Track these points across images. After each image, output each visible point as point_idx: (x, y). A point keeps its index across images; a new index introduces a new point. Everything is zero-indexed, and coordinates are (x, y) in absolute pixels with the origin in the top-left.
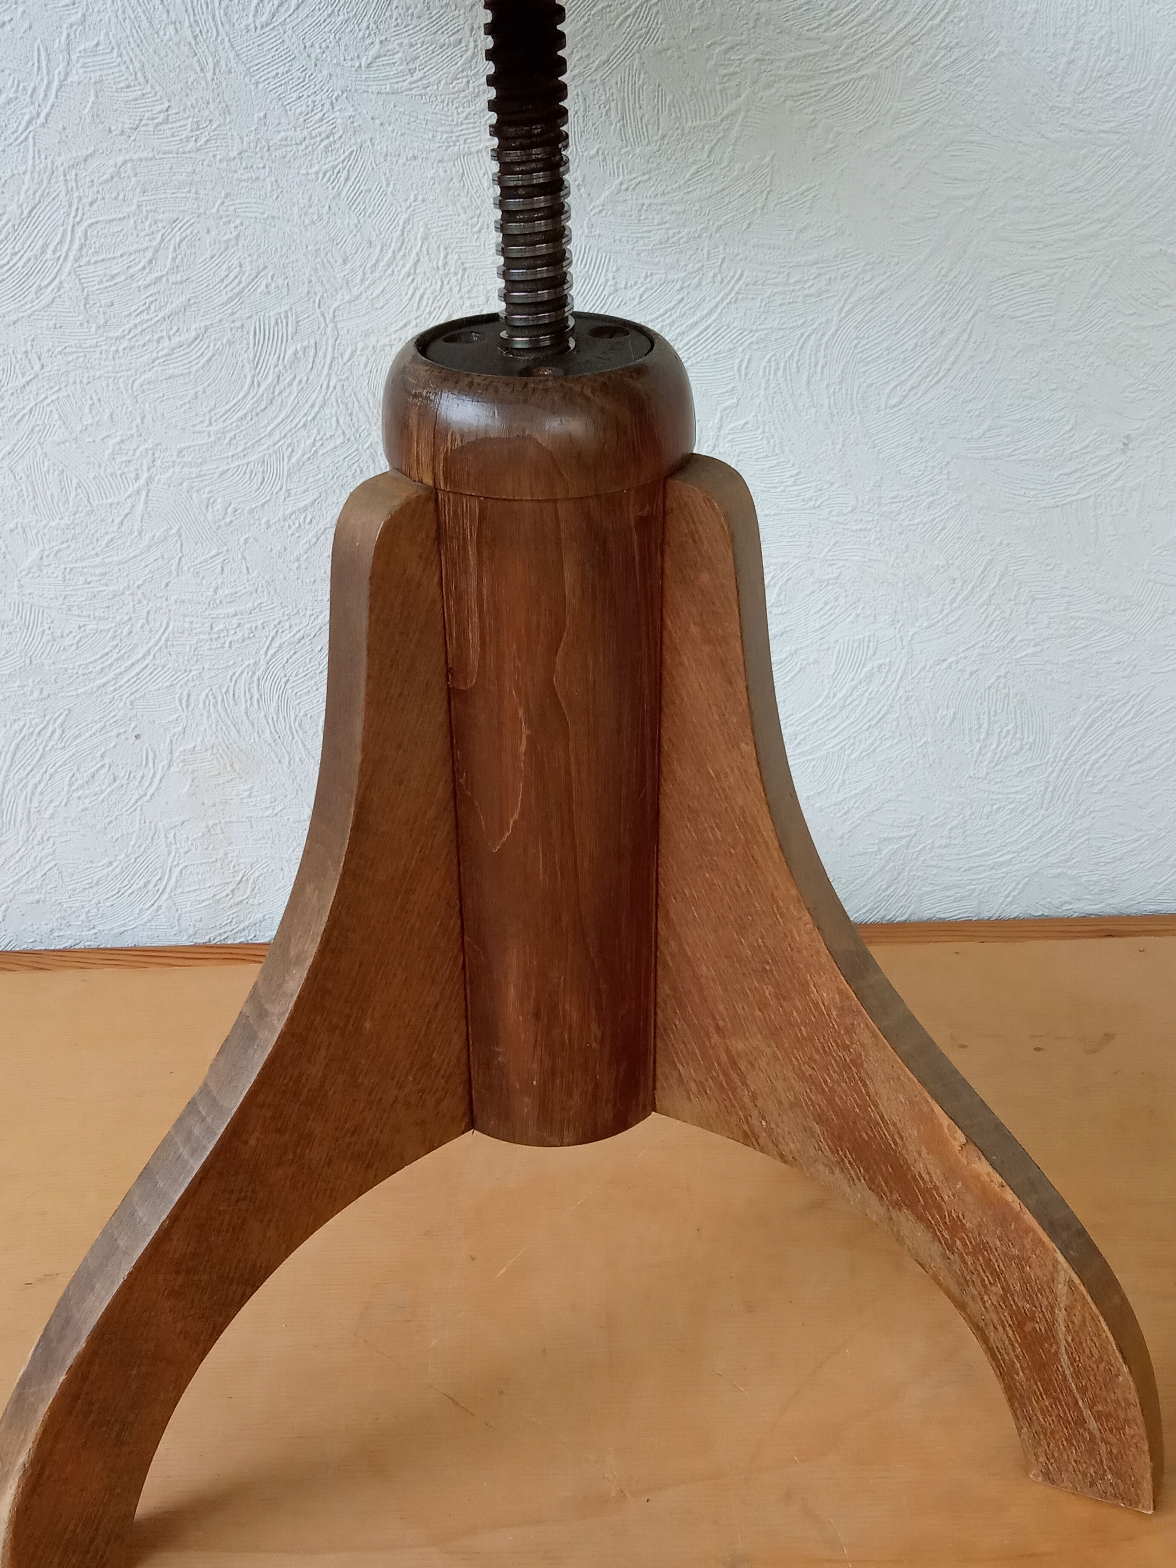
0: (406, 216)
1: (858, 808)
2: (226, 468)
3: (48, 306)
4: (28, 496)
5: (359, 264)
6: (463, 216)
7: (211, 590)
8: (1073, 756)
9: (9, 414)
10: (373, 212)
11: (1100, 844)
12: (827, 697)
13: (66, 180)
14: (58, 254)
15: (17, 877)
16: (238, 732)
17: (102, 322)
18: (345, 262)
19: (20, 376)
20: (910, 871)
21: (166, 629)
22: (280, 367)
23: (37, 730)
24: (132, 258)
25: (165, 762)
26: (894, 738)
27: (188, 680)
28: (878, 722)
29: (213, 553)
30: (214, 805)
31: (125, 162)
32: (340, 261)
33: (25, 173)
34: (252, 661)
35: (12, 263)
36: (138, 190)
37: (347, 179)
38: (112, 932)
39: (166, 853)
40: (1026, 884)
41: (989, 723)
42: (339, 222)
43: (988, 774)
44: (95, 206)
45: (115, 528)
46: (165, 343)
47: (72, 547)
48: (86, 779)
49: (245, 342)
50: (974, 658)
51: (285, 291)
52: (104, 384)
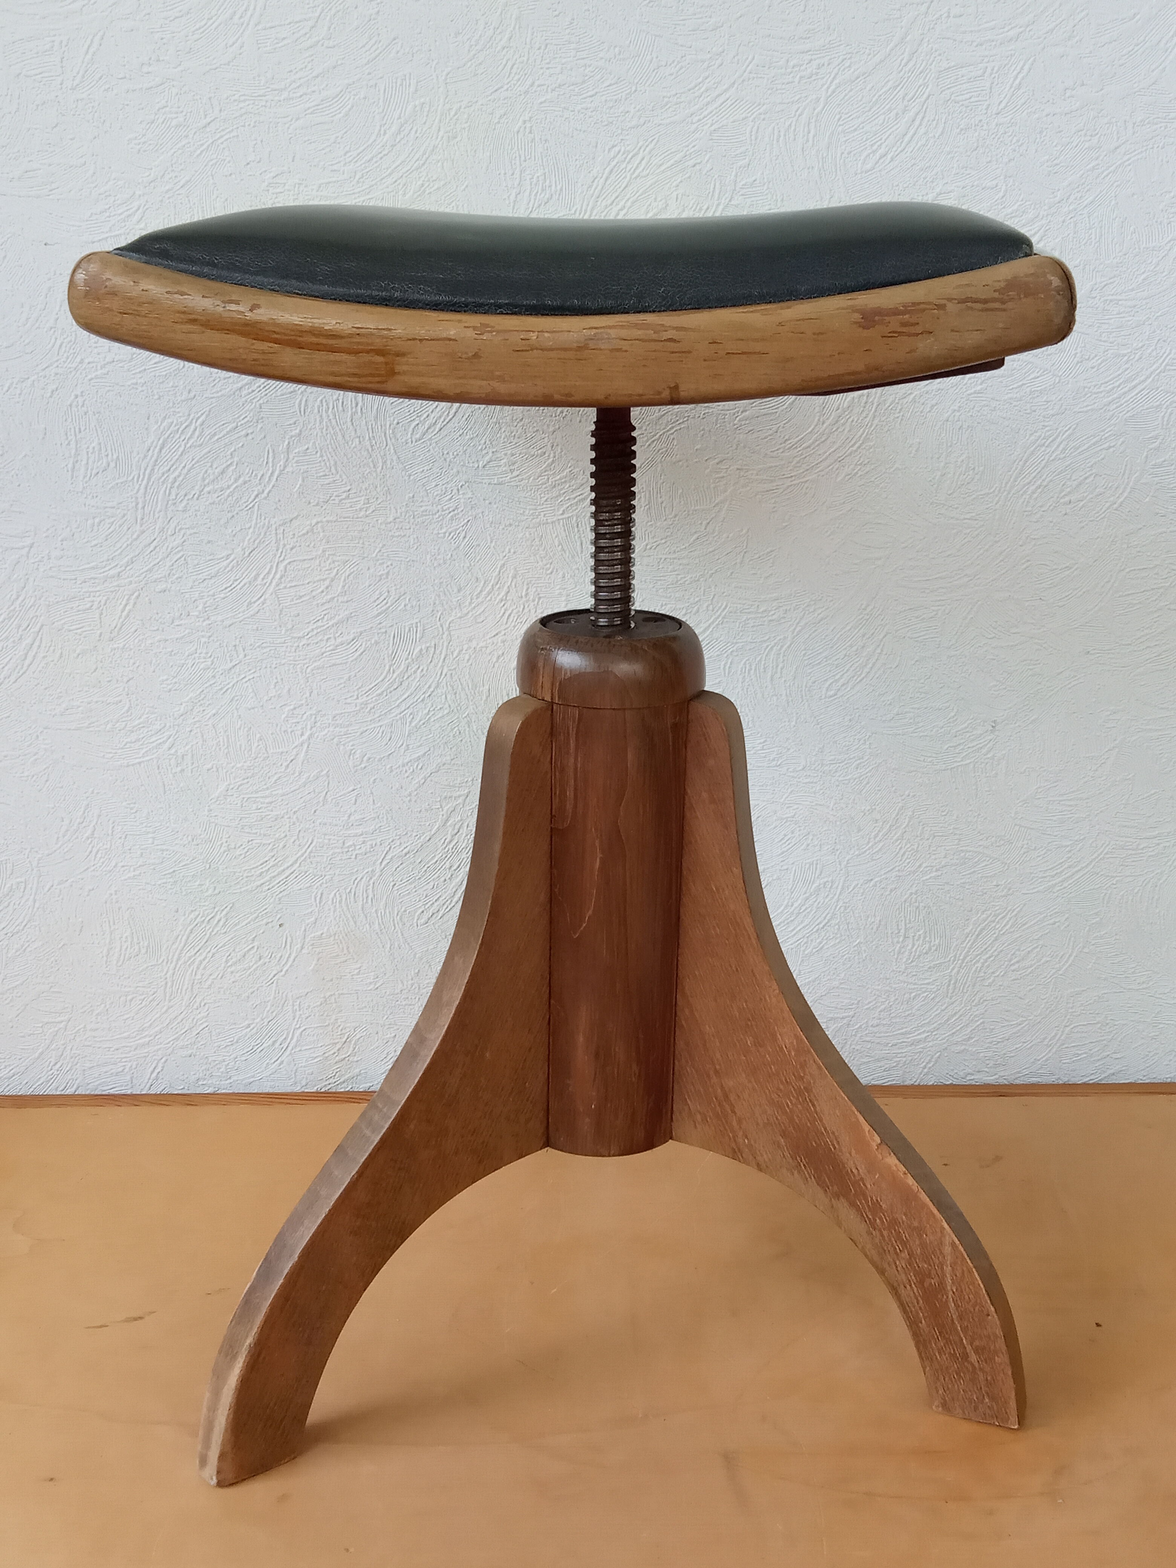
0: (503, 562)
1: (810, 993)
2: (365, 729)
3: (254, 615)
4: (224, 745)
5: (468, 593)
6: (540, 563)
7: (347, 815)
8: (968, 956)
9: (218, 688)
10: (480, 559)
11: (992, 1027)
12: (787, 906)
13: (276, 533)
14: (265, 581)
15: (177, 1035)
16: (355, 923)
17: (290, 627)
18: (459, 591)
19: (229, 661)
20: (851, 1045)
21: (311, 843)
22: (410, 660)
23: (207, 919)
24: (315, 585)
25: (299, 946)
26: (836, 939)
27: (323, 883)
28: (824, 926)
29: (351, 789)
30: (332, 980)
31: (317, 523)
32: (456, 590)
33: (249, 528)
34: (370, 869)
35: (233, 586)
36: (324, 541)
37: (465, 537)
38: (244, 1082)
39: (292, 1018)
40: (939, 1057)
41: (906, 929)
42: (457, 565)
43: (906, 968)
44: (294, 551)
45: (283, 770)
46: (332, 641)
47: (250, 783)
48: (239, 957)
49: (387, 642)
50: (892, 879)
51: (417, 609)
52: (287, 668)
